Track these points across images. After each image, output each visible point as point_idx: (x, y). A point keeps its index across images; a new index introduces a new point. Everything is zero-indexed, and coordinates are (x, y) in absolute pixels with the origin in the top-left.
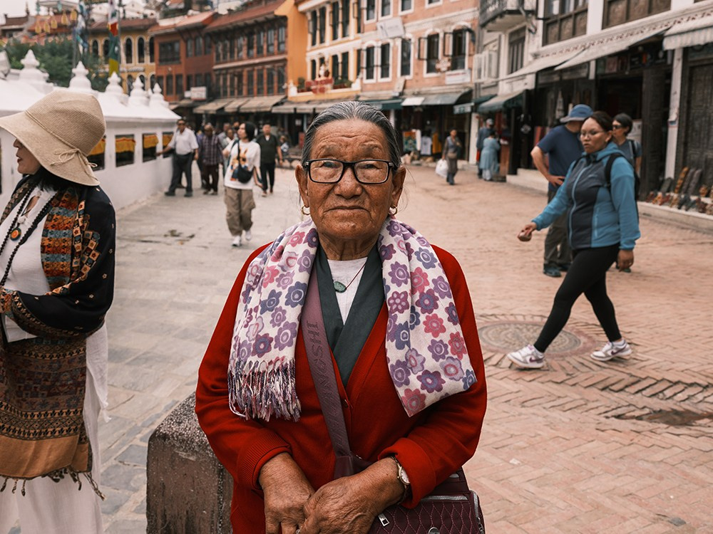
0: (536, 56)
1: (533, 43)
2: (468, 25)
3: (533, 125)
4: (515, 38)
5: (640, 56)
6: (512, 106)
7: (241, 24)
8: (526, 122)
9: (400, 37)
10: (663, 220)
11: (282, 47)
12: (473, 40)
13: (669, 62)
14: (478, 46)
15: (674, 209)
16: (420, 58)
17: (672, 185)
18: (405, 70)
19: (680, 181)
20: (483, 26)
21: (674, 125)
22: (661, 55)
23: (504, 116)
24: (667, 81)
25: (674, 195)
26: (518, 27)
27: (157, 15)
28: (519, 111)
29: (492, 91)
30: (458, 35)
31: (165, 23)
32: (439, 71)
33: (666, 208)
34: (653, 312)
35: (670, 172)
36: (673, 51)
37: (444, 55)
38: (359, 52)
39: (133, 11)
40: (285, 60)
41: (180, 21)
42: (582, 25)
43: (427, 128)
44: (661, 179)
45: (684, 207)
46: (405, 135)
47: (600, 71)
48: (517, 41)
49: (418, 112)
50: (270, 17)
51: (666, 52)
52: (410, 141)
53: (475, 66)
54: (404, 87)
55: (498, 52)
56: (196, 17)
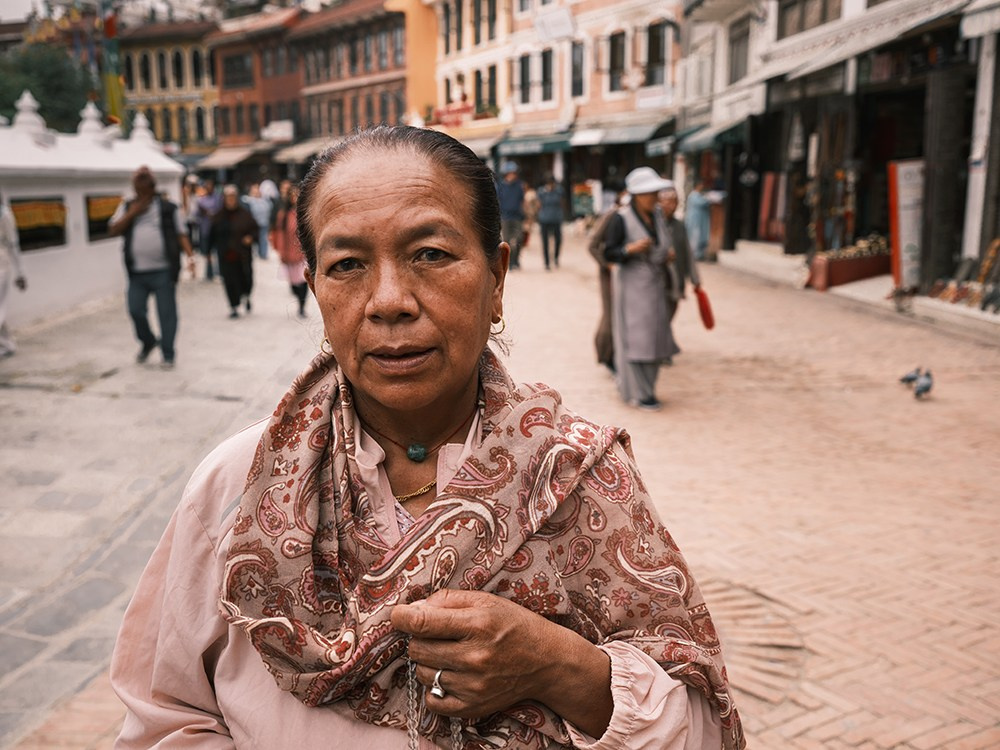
0: (766, 58)
1: (763, 39)
2: (669, 15)
3: (761, 170)
4: (737, 32)
5: (925, 51)
6: (728, 141)
7: (338, 24)
8: (749, 166)
9: (568, 38)
10: (952, 331)
11: (400, 58)
12: (677, 39)
13: (973, 58)
14: (685, 47)
15: (975, 311)
16: (598, 70)
17: (974, 271)
18: (577, 89)
19: (987, 263)
20: (687, 13)
21: (978, 167)
22: (960, 47)
23: (716, 158)
24: (970, 93)
25: (976, 287)
26: (740, 14)
27: (219, 15)
28: (738, 148)
29: (704, 119)
30: (655, 32)
31: (231, 27)
32: (625, 88)
33: (961, 308)
34: (877, 550)
35: (971, 247)
36: (980, 40)
37: (635, 63)
38: (510, 62)
39: (182, 9)
40: (403, 80)
41: (251, 23)
42: (836, 6)
43: (611, 179)
44: (956, 258)
45: (991, 308)
46: (577, 190)
47: (863, 79)
48: (739, 36)
49: (597, 155)
50: (380, 12)
51: (968, 42)
52: (585, 200)
53: (679, 78)
54: (577, 115)
55: (713, 56)
56: (274, 17)
